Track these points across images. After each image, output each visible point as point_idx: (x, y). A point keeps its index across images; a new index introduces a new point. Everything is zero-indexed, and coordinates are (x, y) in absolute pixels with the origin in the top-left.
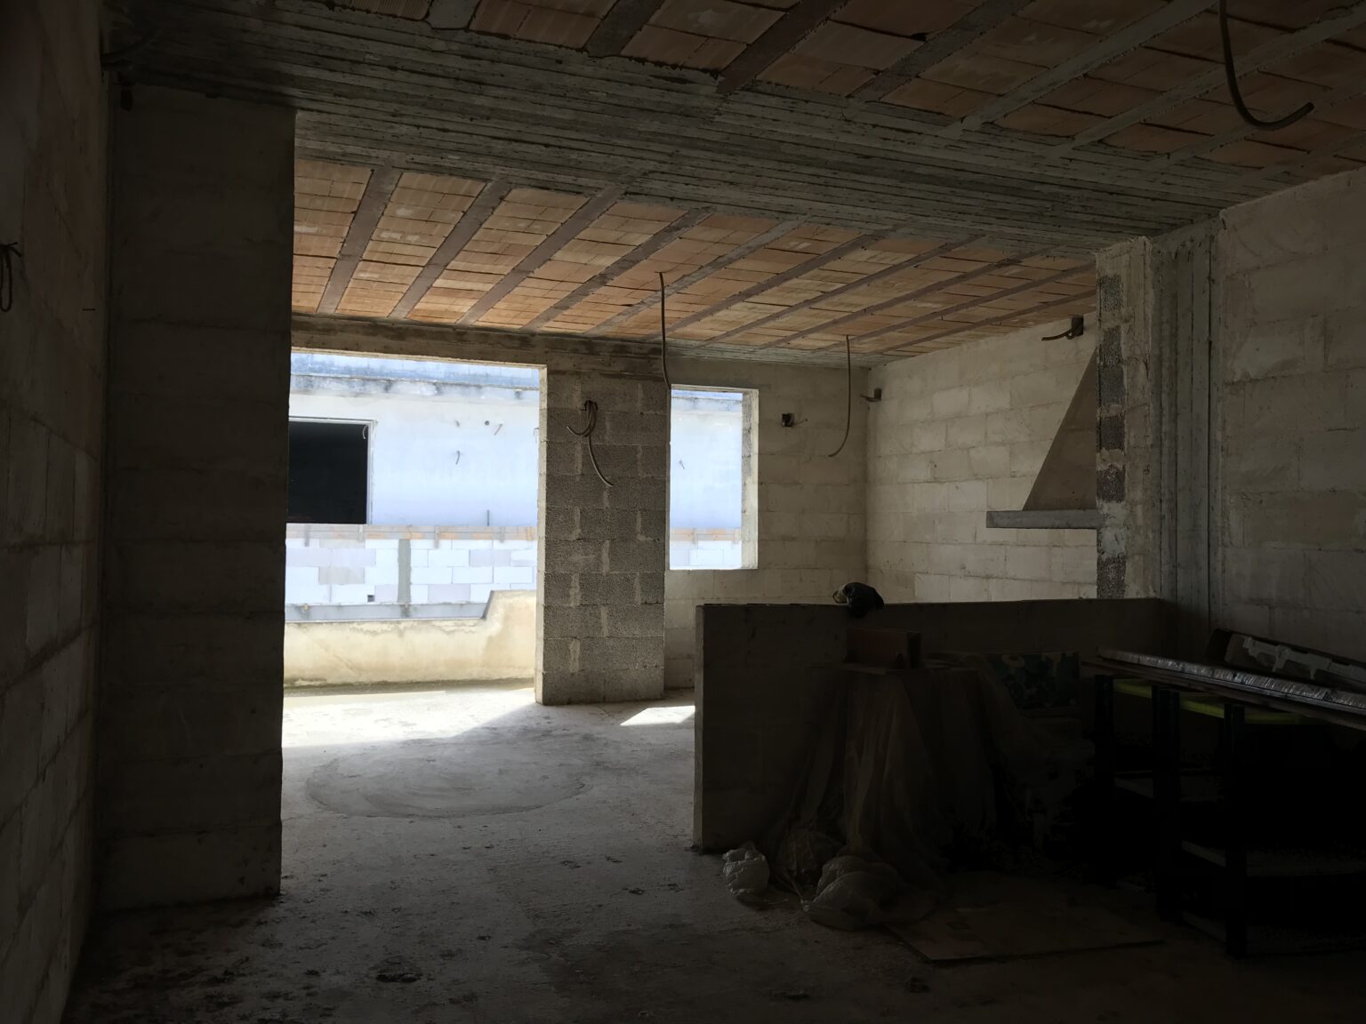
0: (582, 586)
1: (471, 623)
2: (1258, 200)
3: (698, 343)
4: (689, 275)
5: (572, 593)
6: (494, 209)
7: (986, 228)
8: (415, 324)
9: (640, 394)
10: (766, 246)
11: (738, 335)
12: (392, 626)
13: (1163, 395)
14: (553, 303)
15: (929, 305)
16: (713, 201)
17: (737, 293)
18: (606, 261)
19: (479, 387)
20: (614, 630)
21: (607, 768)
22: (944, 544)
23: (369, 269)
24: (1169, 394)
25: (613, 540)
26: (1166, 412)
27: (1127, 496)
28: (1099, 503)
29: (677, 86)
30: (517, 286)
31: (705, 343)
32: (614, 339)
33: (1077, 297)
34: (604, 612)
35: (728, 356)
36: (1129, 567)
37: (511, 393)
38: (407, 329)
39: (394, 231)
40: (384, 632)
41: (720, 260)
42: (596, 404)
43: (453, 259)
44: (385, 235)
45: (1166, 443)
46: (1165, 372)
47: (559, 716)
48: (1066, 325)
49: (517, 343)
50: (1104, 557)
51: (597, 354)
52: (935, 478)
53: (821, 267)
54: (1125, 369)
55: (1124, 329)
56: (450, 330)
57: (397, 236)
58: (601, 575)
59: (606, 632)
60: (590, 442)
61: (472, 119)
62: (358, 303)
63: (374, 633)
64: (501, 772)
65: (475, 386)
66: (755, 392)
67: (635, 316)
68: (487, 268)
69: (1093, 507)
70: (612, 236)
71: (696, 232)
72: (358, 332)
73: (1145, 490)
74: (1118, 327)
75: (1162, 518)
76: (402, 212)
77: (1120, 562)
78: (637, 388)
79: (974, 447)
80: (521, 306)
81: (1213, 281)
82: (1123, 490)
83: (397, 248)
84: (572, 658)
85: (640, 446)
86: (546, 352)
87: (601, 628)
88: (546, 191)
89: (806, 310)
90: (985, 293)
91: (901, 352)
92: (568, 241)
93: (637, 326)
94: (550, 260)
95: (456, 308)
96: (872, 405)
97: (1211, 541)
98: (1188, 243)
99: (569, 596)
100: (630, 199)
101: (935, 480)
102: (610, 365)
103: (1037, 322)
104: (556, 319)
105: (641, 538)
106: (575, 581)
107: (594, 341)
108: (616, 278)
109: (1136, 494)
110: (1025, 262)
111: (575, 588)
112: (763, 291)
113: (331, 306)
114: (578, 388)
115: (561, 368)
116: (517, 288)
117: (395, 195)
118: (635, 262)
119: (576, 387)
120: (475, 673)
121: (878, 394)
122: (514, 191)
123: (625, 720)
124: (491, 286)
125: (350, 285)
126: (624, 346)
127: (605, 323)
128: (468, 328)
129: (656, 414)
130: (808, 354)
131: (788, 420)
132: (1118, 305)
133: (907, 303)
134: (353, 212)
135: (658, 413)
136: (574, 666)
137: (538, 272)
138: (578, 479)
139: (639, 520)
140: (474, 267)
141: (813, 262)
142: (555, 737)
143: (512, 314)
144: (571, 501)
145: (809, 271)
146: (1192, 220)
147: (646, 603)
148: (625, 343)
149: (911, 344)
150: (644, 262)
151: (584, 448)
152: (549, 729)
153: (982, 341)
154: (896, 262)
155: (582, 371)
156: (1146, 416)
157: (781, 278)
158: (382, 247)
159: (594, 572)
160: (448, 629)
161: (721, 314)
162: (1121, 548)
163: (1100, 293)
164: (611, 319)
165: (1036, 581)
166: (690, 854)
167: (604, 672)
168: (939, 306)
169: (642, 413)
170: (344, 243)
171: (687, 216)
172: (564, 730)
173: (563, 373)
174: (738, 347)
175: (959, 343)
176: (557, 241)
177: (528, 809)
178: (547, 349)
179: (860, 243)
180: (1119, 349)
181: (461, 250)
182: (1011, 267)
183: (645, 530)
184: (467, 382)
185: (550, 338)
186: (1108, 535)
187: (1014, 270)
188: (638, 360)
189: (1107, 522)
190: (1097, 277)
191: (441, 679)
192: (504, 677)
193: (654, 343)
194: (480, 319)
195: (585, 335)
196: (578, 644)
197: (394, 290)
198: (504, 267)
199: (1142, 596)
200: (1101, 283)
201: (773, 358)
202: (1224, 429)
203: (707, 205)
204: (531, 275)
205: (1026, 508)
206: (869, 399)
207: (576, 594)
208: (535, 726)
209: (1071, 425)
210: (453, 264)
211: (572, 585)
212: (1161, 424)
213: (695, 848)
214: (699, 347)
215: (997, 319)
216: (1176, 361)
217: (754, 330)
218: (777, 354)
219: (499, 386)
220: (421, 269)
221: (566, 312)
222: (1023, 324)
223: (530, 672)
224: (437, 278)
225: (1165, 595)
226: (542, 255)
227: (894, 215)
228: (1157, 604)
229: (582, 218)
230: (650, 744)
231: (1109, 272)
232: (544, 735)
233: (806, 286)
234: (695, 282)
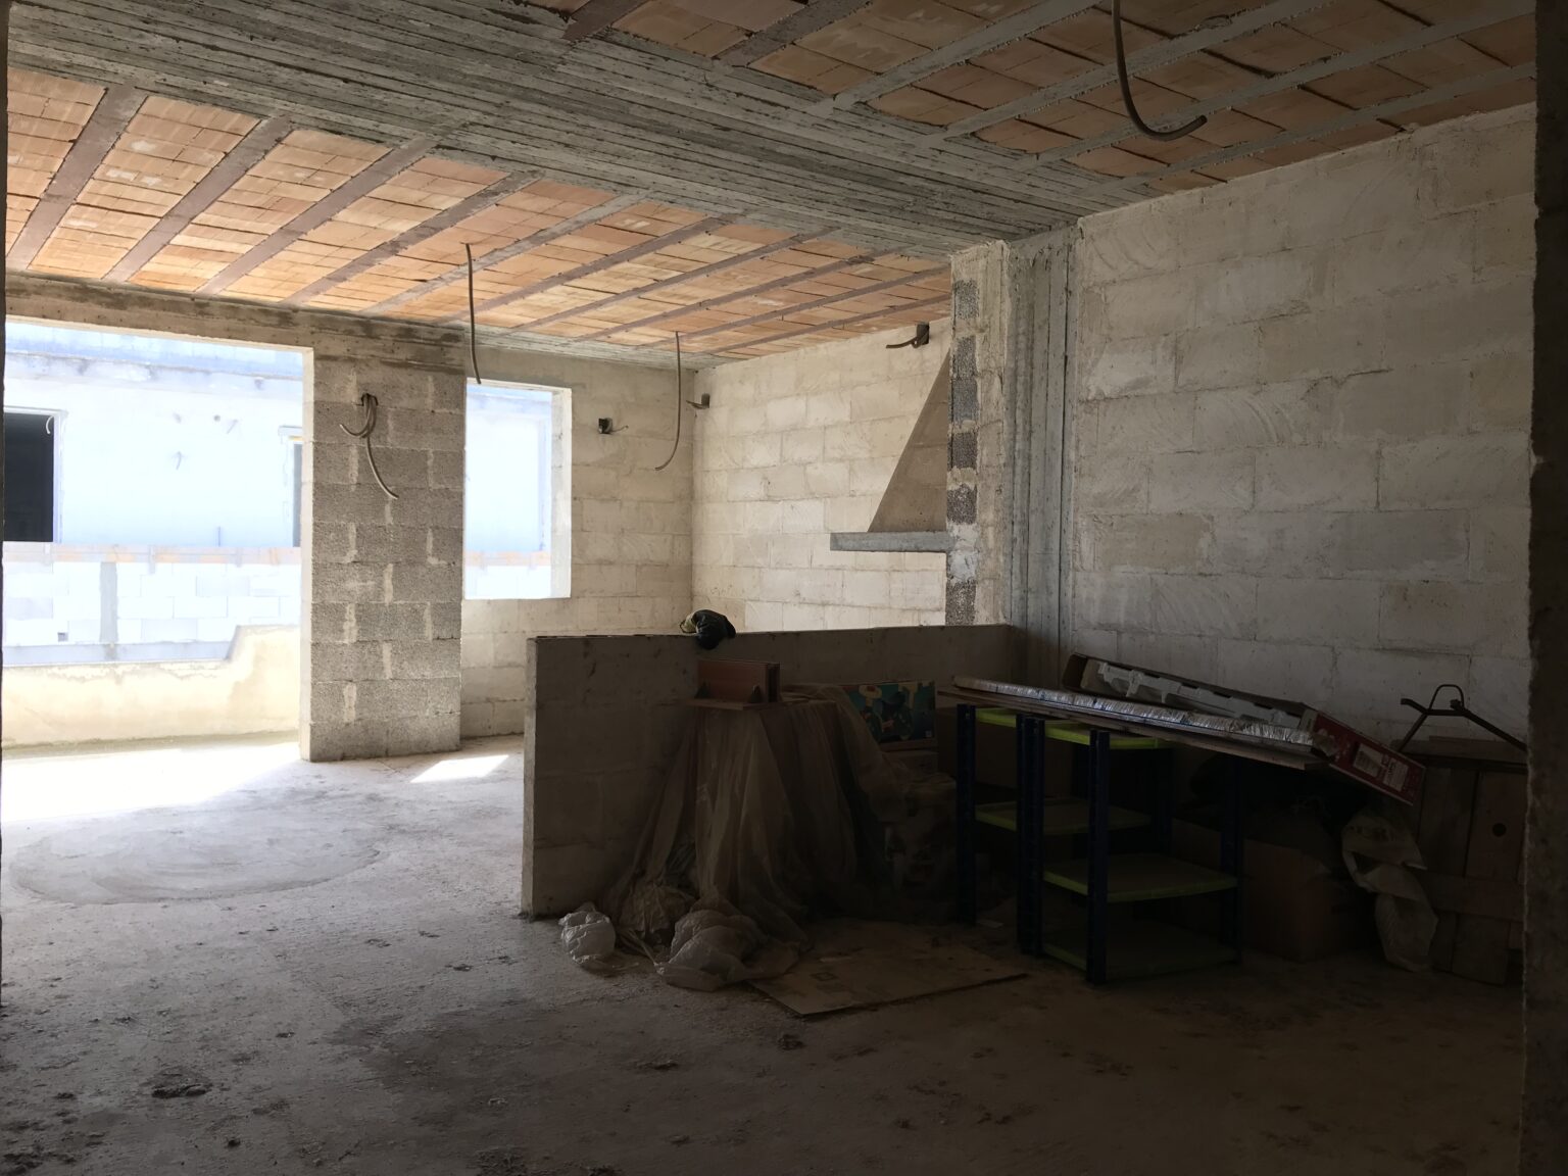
0: (359, 619)
1: (212, 665)
2: (1115, 211)
3: (501, 330)
4: (501, 250)
5: (346, 626)
6: (266, 152)
7: (842, 219)
8: (140, 290)
9: (430, 388)
10: (598, 222)
11: (551, 324)
12: (107, 670)
13: (1018, 412)
14: (326, 272)
15: (771, 302)
16: (543, 164)
17: (557, 274)
18: (402, 226)
19: (207, 373)
20: (399, 671)
21: (404, 832)
22: (777, 568)
23: (84, 216)
24: (1023, 411)
25: (397, 563)
26: (1020, 429)
27: (978, 519)
28: (950, 524)
29: (518, 24)
30: (282, 249)
31: (510, 331)
32: (399, 321)
33: (926, 302)
34: (386, 650)
35: (536, 347)
36: (978, 590)
37: (250, 380)
38: (129, 296)
39: (126, 170)
40: (94, 677)
41: (541, 234)
42: (376, 399)
43: (203, 211)
44: (112, 174)
45: (1019, 462)
46: (1020, 387)
47: (335, 776)
48: (911, 332)
49: (274, 320)
50: (954, 582)
51: (377, 338)
52: (769, 496)
53: (658, 252)
54: (979, 383)
55: (979, 339)
56: (187, 299)
57: (129, 176)
58: (383, 605)
59: (388, 673)
60: (369, 445)
61: (252, 38)
62: (64, 258)
63: (83, 679)
64: (271, 842)
65: (202, 371)
66: (568, 392)
67: (429, 294)
68: (247, 225)
69: (943, 529)
70: (414, 196)
71: (518, 199)
72: (60, 296)
73: (997, 511)
74: (973, 337)
75: (1014, 541)
76: (140, 146)
77: (969, 587)
78: (427, 380)
79: (810, 463)
80: (283, 273)
81: (1070, 292)
82: (974, 511)
83: (127, 192)
84: (347, 706)
85: (431, 451)
86: (313, 333)
87: (383, 668)
88: (338, 136)
89: (633, 299)
90: (830, 292)
91: (732, 353)
92: (356, 199)
93: (427, 307)
94: (330, 220)
95: (198, 273)
96: (699, 412)
97: (1062, 565)
98: (1046, 251)
99: (342, 631)
100: (443, 154)
101: (769, 499)
102: (393, 352)
103: (881, 328)
104: (327, 292)
105: (433, 561)
106: (350, 612)
107: (373, 321)
108: (410, 247)
109: (988, 515)
110: (878, 260)
111: (350, 621)
112: (587, 274)
113: (22, 261)
114: (353, 377)
115: (331, 353)
116: (282, 253)
117: (134, 122)
118: (437, 230)
119: (351, 377)
120: (217, 727)
121: (706, 401)
122: (296, 133)
123: (415, 775)
124: (250, 247)
125: (54, 234)
126: (410, 330)
127: (388, 301)
128: (211, 299)
129: (451, 413)
130: (629, 350)
131: (605, 425)
132: (974, 313)
133: (748, 298)
134: (70, 141)
135: (453, 412)
136: (349, 714)
137: (312, 234)
138: (353, 488)
139: (430, 539)
140: (231, 223)
141: (649, 244)
142: (331, 798)
143: (273, 283)
144: (344, 516)
145: (643, 254)
146: (1050, 226)
147: (438, 638)
148: (412, 326)
149: (744, 345)
150: (449, 230)
151: (361, 451)
152: (324, 790)
153: (821, 346)
154: (741, 252)
155: (359, 357)
156: (999, 434)
157: (610, 260)
158: (107, 189)
159: (373, 602)
160: (180, 674)
161: (534, 298)
162: (970, 573)
163: (955, 299)
164: (397, 296)
165: (876, 608)
166: (519, 921)
167: (386, 720)
168: (781, 304)
169: (433, 412)
170: (53, 179)
171: (510, 179)
172: (342, 789)
173: (334, 359)
174: (550, 338)
175: (796, 347)
176: (341, 198)
177: (314, 883)
178: (314, 329)
179: (704, 227)
180: (973, 360)
181: (215, 200)
182: (863, 265)
183: (437, 552)
184: (191, 366)
185: (318, 315)
186: (958, 558)
187: (865, 268)
188: (427, 347)
189: (957, 545)
190: (952, 282)
191: (172, 734)
192: (255, 730)
193: (449, 328)
194: (229, 288)
195: (362, 314)
196: (355, 688)
197: (116, 245)
198: (270, 225)
199: (992, 622)
200: (956, 288)
201: (588, 354)
202: (1077, 448)
203: (534, 168)
204: (303, 237)
205: (872, 529)
206: (696, 406)
207: (351, 629)
208: (305, 787)
209: (919, 441)
210: (202, 218)
211: (347, 618)
212: (1014, 440)
213: (523, 915)
214: (502, 335)
215: (841, 322)
216: (1032, 376)
217: (572, 319)
218: (593, 349)
219: (234, 373)
220: (159, 220)
221: (341, 285)
222: (867, 329)
223: (293, 723)
224: (176, 234)
225: (1016, 621)
226: (321, 214)
227: (747, 198)
228: (1007, 630)
229: (379, 172)
230: (450, 802)
231: (965, 277)
232: (318, 797)
233: (639, 270)
234: (506, 258)
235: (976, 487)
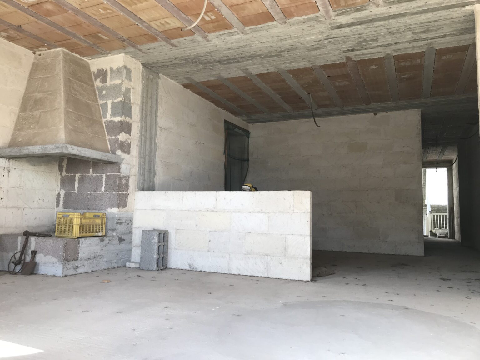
2: (168, 78)
13: (143, 122)
24: (145, 122)
26: (144, 128)
27: (131, 153)
36: (131, 179)
45: (143, 138)
50: (122, 175)
54: (132, 106)
55: (132, 91)
73: (137, 152)
74: (130, 89)
77: (127, 177)
82: (130, 150)
98: (151, 76)
109: (134, 153)
156: (138, 126)
162: (128, 172)
180: (130, 97)
186: (124, 166)
189: (124, 162)
212: (142, 131)
216: (147, 112)
231: (128, 66)
235: (131, 142)
